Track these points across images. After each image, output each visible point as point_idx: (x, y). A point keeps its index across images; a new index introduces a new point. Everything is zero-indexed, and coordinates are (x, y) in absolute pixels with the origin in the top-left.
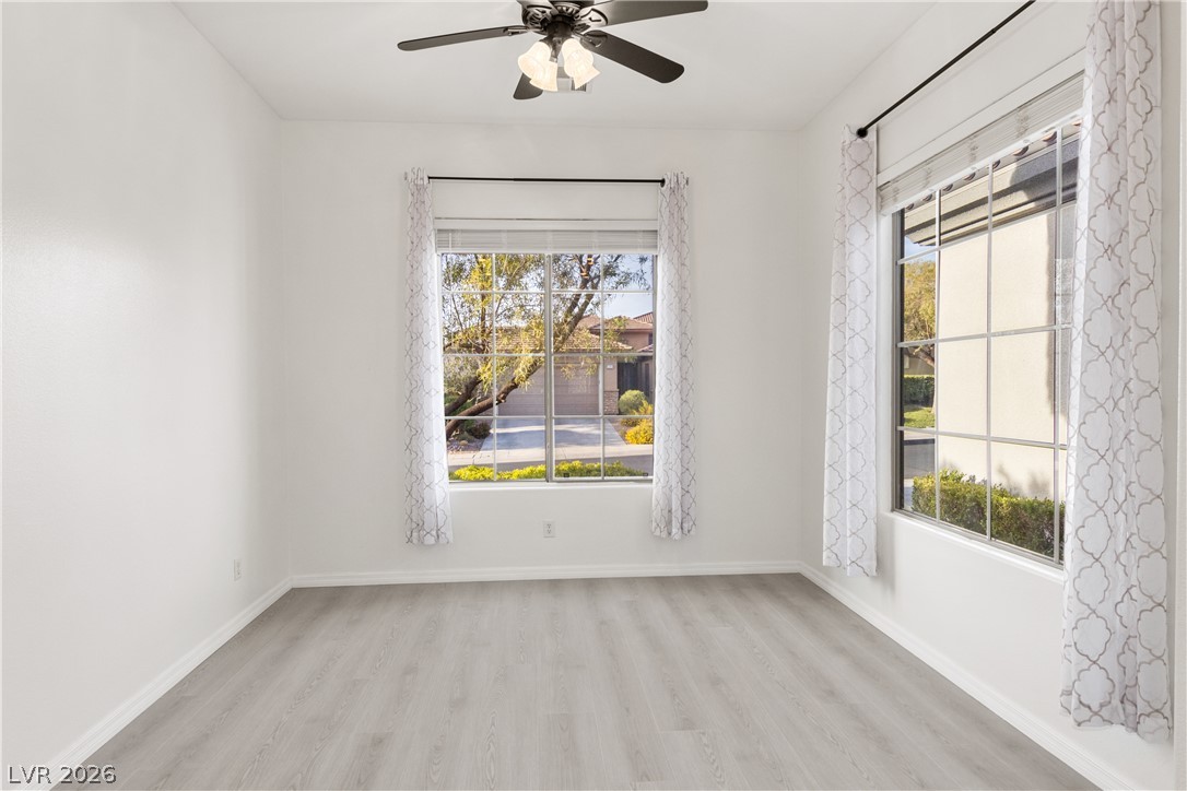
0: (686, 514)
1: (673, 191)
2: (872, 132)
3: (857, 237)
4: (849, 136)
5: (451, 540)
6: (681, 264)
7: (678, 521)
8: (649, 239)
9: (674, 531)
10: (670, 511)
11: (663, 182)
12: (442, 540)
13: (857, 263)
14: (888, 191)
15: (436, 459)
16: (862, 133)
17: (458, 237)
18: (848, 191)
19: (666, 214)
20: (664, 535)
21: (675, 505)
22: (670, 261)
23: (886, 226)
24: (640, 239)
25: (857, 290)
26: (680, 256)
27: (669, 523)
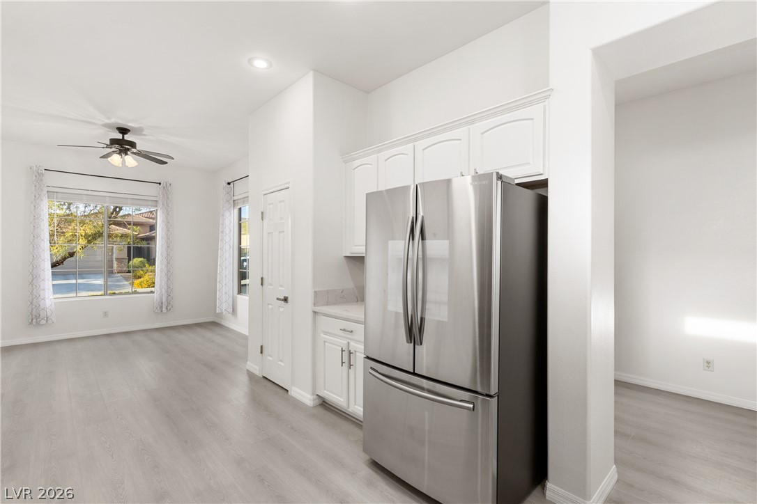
0: (169, 303)
1: (164, 188)
2: (232, 184)
3: (227, 214)
4: (225, 184)
5: (55, 321)
6: (167, 214)
7: (165, 306)
8: (154, 203)
9: (164, 309)
10: (162, 303)
11: (160, 184)
12: (50, 322)
13: (227, 222)
14: (236, 202)
15: (46, 287)
16: (229, 184)
17: (60, 195)
18: (224, 200)
19: (161, 196)
20: (160, 311)
21: (164, 300)
22: (163, 213)
23: (236, 211)
24: (150, 203)
25: (227, 230)
26: (167, 211)
27: (162, 307)
